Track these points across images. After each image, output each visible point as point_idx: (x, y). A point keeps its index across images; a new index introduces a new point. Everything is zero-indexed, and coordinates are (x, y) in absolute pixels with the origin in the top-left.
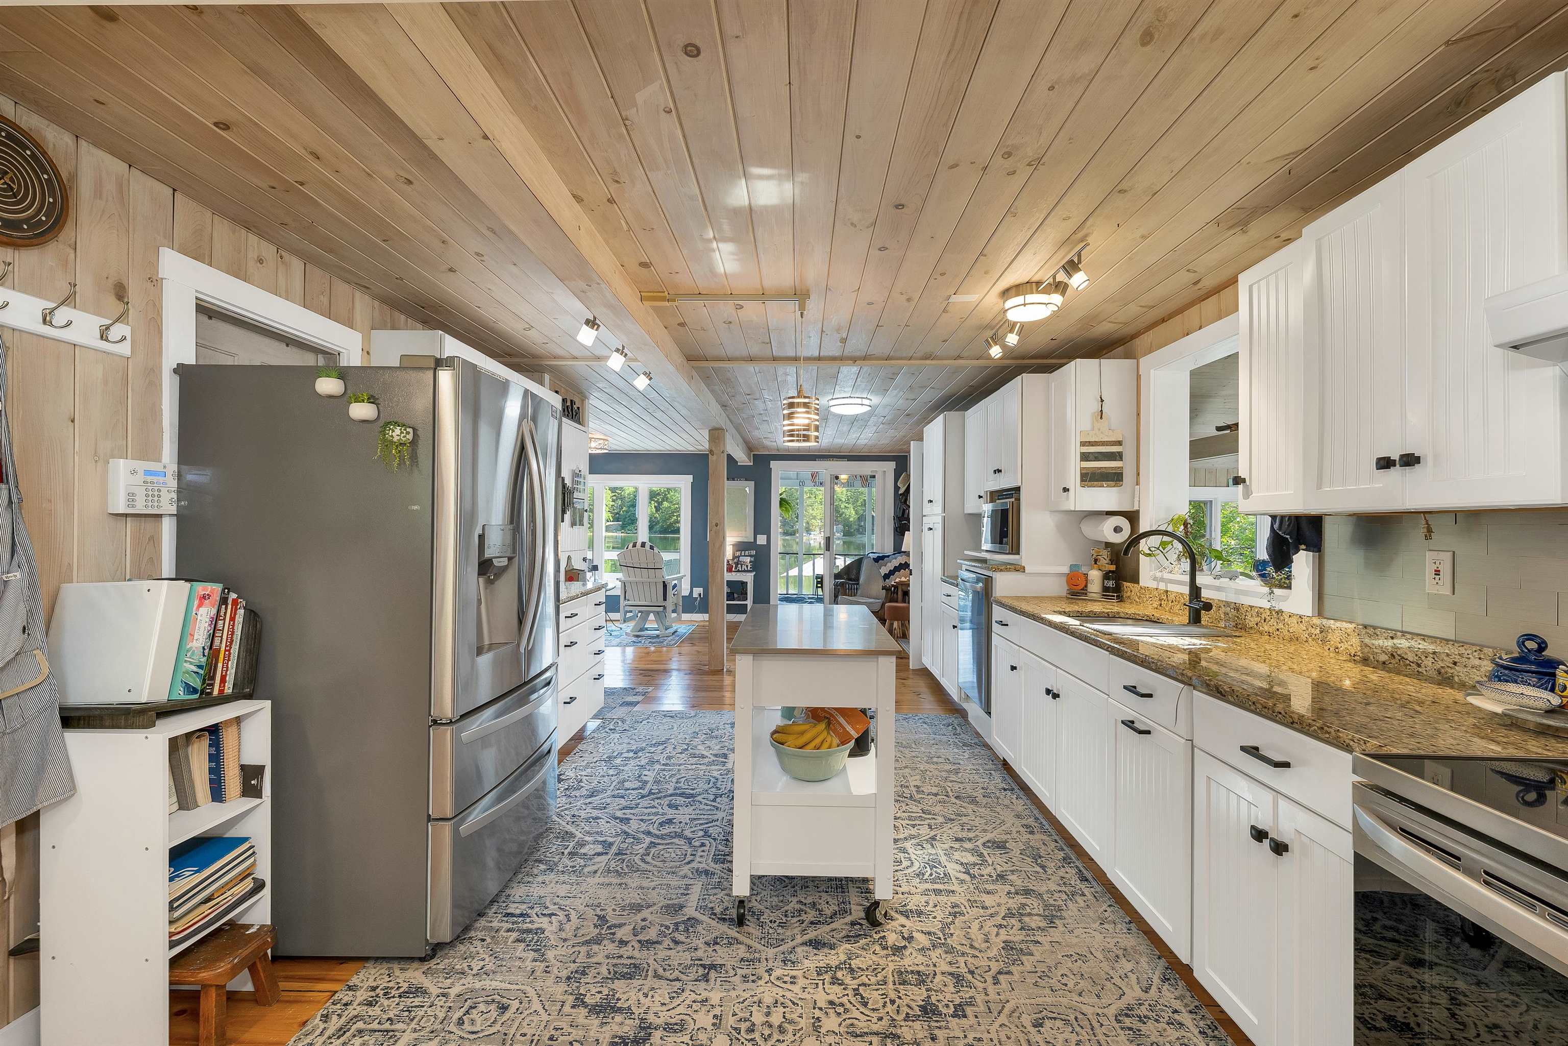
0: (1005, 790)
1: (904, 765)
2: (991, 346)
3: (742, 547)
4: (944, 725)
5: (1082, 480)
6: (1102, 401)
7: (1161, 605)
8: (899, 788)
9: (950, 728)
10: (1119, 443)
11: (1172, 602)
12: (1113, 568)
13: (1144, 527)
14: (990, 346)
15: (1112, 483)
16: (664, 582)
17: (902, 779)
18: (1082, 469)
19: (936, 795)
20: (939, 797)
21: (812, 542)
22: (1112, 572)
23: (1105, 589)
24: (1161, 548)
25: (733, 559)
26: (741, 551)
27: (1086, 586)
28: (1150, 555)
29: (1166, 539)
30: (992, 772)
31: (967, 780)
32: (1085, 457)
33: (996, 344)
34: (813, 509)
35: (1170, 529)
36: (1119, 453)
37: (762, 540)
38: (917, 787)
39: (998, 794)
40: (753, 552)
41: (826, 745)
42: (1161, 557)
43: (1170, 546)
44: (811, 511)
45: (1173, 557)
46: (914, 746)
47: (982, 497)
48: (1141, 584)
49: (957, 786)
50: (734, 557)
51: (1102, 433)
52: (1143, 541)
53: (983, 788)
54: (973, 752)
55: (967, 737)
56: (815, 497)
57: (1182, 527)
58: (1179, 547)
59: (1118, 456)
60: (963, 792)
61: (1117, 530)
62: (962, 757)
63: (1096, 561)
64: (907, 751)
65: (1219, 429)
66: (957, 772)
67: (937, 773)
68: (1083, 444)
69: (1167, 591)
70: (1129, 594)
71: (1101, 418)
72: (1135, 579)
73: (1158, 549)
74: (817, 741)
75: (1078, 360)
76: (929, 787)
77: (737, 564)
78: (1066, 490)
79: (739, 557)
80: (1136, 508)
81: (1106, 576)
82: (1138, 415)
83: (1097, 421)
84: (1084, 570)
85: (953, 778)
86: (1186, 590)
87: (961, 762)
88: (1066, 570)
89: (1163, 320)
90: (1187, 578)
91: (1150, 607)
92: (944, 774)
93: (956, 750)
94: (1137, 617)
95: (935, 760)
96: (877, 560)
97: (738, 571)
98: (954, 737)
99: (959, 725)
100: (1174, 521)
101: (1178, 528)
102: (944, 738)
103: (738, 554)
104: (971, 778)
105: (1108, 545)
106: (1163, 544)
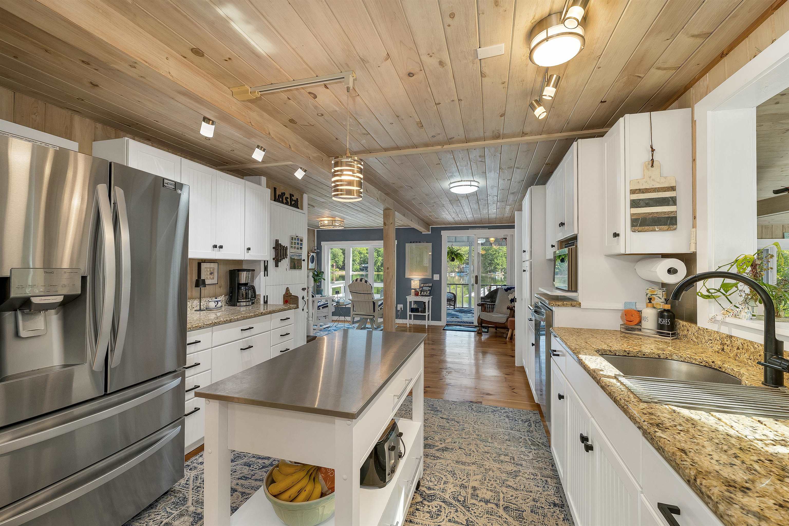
0: (555, 505)
1: (474, 460)
2: (536, 108)
3: (424, 281)
4: (522, 420)
5: (633, 226)
6: (653, 150)
7: (723, 350)
8: (458, 488)
9: (527, 423)
10: (673, 189)
11: (738, 349)
12: (668, 307)
13: (701, 269)
14: (533, 109)
15: (666, 227)
16: (373, 302)
17: (465, 477)
18: (632, 215)
19: (487, 502)
20: (490, 505)
21: (497, 277)
22: (668, 311)
23: (661, 327)
24: (722, 290)
25: (420, 288)
26: (424, 284)
27: (640, 322)
28: (708, 297)
29: (728, 281)
30: (549, 480)
31: (522, 487)
32: (635, 204)
33: (540, 105)
34: (497, 260)
35: (734, 270)
36: (672, 198)
37: (436, 277)
38: (474, 489)
39: (546, 510)
40: (431, 285)
41: (303, 495)
42: (723, 300)
43: (734, 289)
44: (496, 261)
45: (737, 298)
46: (490, 440)
47: (554, 246)
48: (698, 325)
49: (511, 492)
50: (420, 287)
51: (653, 180)
52: (700, 284)
53: (534, 500)
54: (538, 453)
55: (538, 436)
56: (498, 253)
57: (749, 269)
58: (747, 289)
59: (673, 201)
60: (514, 502)
61: (671, 271)
62: (526, 458)
63: (650, 299)
64: (482, 445)
65: (776, 192)
66: (515, 475)
67: (498, 473)
68: (633, 192)
69: (731, 337)
70: (685, 332)
71: (652, 166)
72: (692, 319)
73: (719, 291)
74: (293, 492)
75: (627, 116)
76: (485, 491)
77: (421, 291)
78: (616, 235)
79: (422, 287)
80: (692, 250)
81: (661, 315)
82: (694, 160)
83: (648, 169)
84: (639, 307)
85: (511, 482)
86: (760, 339)
87: (524, 463)
88: (621, 306)
89: (723, 55)
90: (761, 325)
91: (710, 350)
92: (504, 476)
93: (523, 449)
94: (694, 362)
95: (502, 457)
96: (507, 290)
97: (422, 295)
98: (526, 434)
99: (536, 422)
100: (738, 262)
101: (744, 269)
102: (518, 434)
103: (422, 285)
104: (527, 486)
105: (664, 285)
106: (725, 287)
